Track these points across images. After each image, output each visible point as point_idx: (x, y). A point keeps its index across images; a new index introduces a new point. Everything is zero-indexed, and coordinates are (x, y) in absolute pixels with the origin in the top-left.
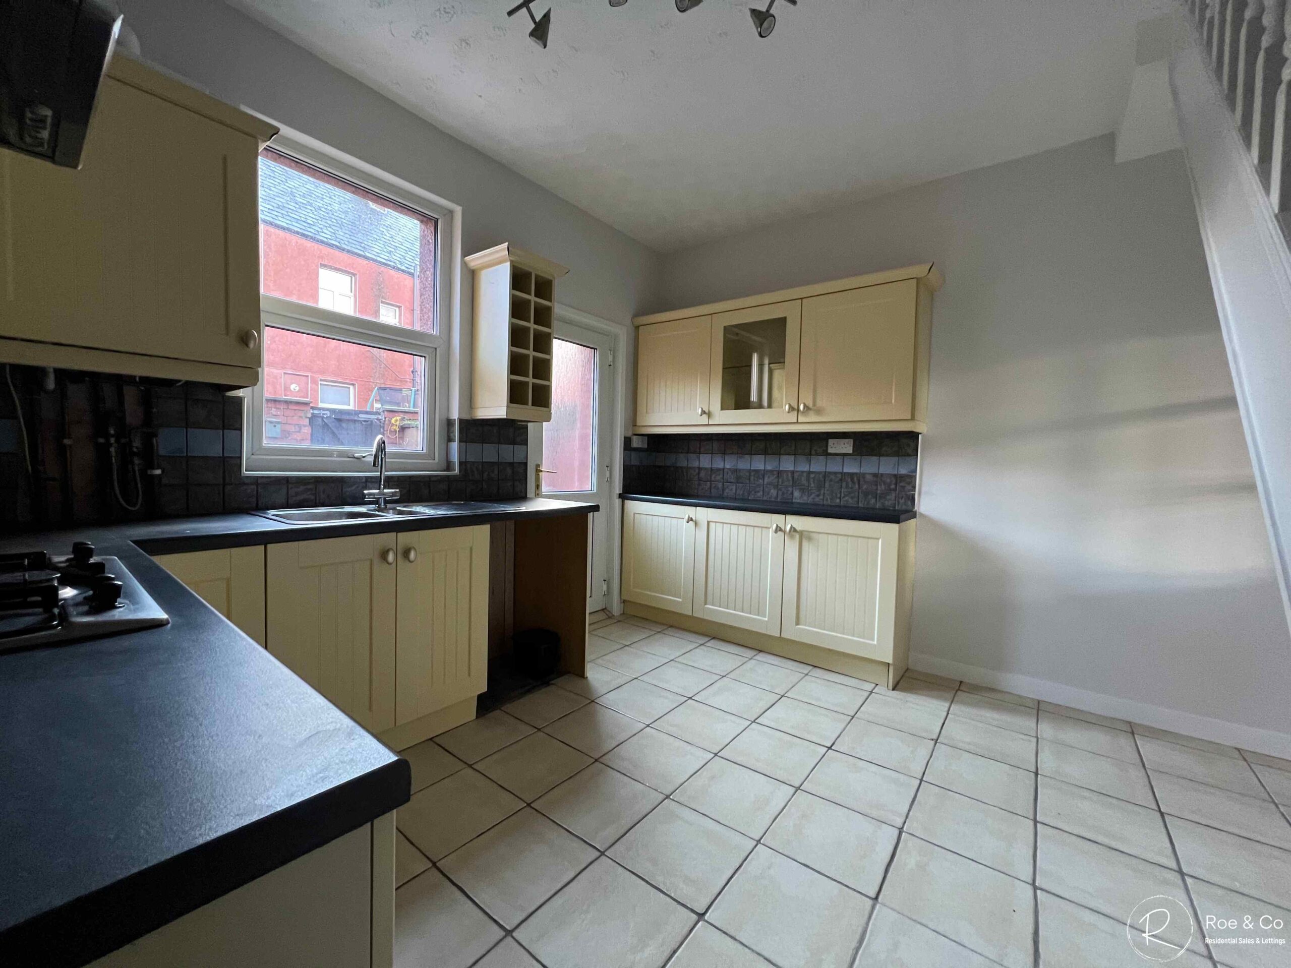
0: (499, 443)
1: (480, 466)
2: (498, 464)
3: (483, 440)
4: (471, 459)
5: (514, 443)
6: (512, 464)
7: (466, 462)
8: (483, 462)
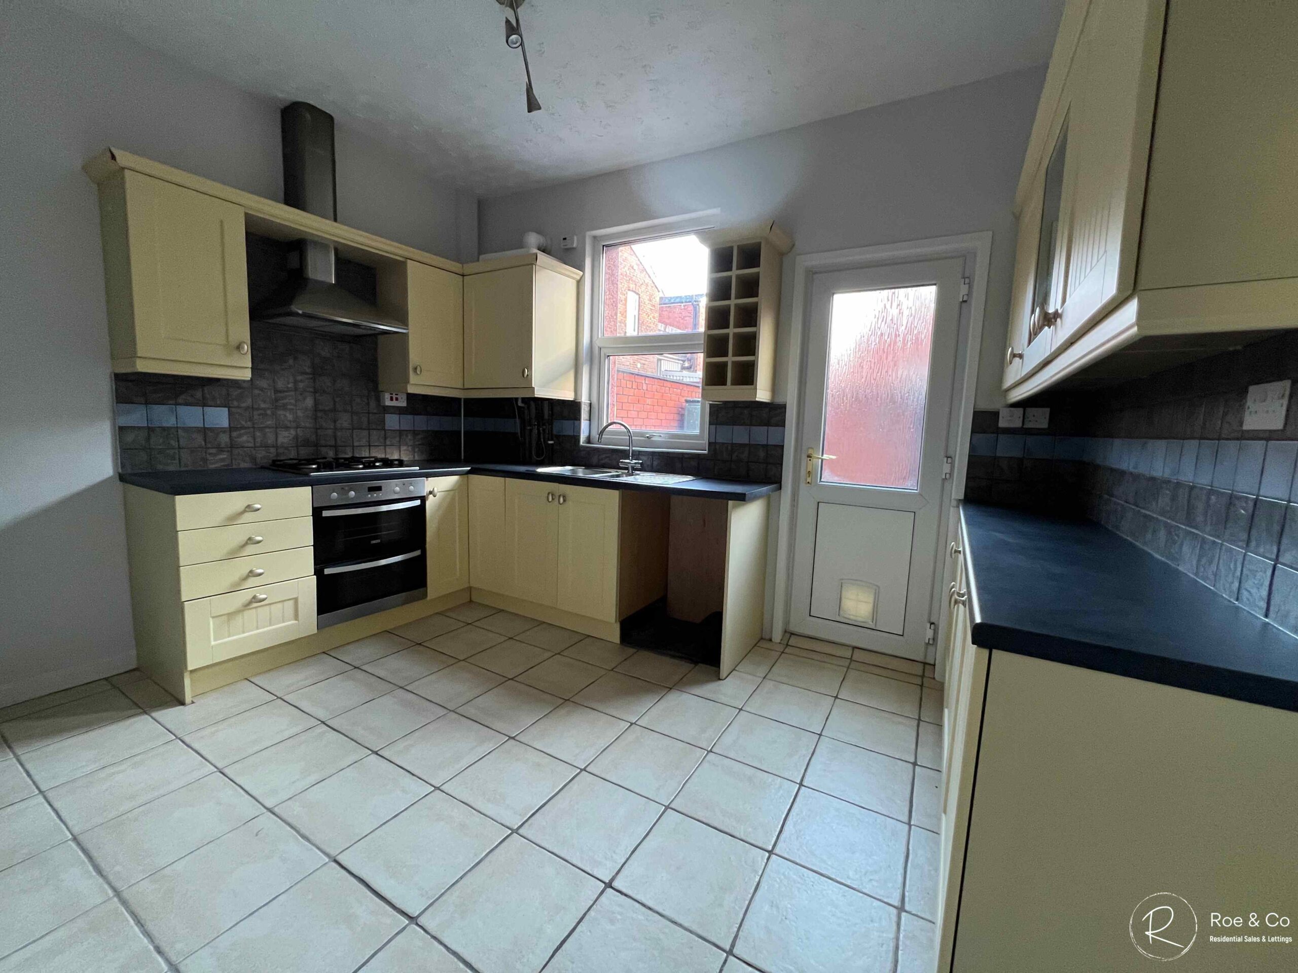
0: (751, 425)
1: (729, 448)
2: (749, 445)
3: (733, 421)
4: (720, 440)
5: (768, 424)
6: (765, 447)
7: (715, 443)
8: (732, 444)
